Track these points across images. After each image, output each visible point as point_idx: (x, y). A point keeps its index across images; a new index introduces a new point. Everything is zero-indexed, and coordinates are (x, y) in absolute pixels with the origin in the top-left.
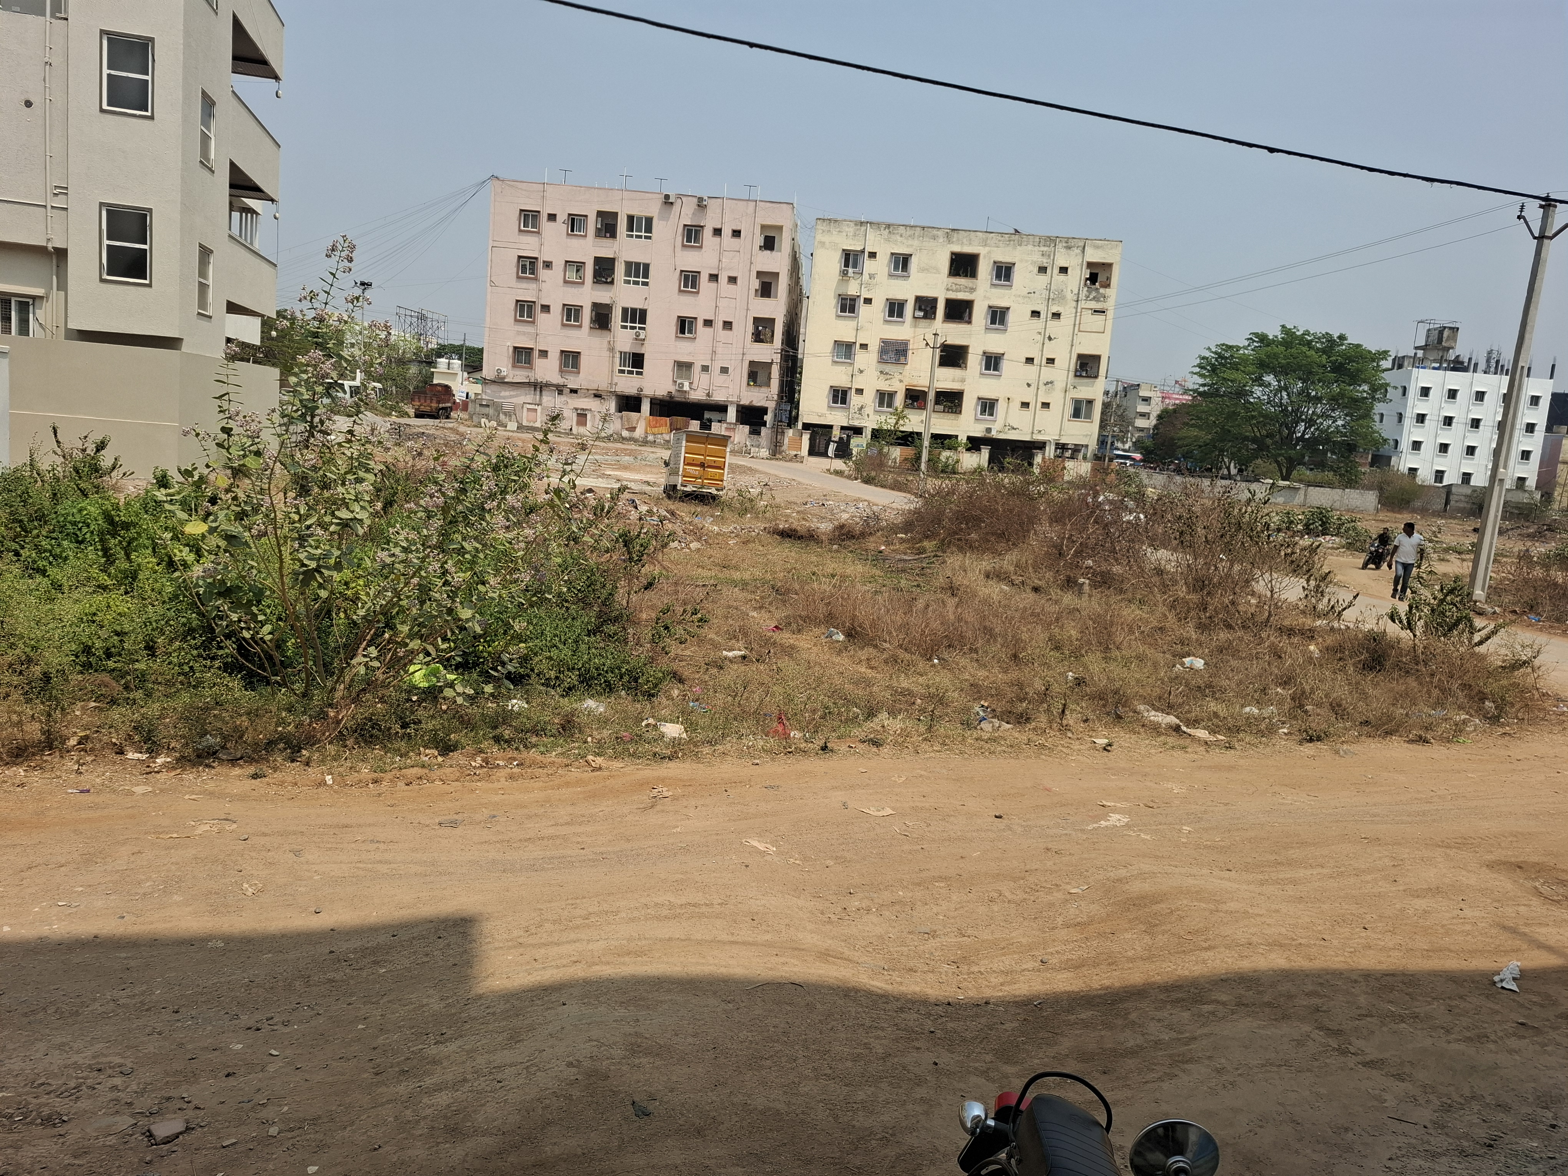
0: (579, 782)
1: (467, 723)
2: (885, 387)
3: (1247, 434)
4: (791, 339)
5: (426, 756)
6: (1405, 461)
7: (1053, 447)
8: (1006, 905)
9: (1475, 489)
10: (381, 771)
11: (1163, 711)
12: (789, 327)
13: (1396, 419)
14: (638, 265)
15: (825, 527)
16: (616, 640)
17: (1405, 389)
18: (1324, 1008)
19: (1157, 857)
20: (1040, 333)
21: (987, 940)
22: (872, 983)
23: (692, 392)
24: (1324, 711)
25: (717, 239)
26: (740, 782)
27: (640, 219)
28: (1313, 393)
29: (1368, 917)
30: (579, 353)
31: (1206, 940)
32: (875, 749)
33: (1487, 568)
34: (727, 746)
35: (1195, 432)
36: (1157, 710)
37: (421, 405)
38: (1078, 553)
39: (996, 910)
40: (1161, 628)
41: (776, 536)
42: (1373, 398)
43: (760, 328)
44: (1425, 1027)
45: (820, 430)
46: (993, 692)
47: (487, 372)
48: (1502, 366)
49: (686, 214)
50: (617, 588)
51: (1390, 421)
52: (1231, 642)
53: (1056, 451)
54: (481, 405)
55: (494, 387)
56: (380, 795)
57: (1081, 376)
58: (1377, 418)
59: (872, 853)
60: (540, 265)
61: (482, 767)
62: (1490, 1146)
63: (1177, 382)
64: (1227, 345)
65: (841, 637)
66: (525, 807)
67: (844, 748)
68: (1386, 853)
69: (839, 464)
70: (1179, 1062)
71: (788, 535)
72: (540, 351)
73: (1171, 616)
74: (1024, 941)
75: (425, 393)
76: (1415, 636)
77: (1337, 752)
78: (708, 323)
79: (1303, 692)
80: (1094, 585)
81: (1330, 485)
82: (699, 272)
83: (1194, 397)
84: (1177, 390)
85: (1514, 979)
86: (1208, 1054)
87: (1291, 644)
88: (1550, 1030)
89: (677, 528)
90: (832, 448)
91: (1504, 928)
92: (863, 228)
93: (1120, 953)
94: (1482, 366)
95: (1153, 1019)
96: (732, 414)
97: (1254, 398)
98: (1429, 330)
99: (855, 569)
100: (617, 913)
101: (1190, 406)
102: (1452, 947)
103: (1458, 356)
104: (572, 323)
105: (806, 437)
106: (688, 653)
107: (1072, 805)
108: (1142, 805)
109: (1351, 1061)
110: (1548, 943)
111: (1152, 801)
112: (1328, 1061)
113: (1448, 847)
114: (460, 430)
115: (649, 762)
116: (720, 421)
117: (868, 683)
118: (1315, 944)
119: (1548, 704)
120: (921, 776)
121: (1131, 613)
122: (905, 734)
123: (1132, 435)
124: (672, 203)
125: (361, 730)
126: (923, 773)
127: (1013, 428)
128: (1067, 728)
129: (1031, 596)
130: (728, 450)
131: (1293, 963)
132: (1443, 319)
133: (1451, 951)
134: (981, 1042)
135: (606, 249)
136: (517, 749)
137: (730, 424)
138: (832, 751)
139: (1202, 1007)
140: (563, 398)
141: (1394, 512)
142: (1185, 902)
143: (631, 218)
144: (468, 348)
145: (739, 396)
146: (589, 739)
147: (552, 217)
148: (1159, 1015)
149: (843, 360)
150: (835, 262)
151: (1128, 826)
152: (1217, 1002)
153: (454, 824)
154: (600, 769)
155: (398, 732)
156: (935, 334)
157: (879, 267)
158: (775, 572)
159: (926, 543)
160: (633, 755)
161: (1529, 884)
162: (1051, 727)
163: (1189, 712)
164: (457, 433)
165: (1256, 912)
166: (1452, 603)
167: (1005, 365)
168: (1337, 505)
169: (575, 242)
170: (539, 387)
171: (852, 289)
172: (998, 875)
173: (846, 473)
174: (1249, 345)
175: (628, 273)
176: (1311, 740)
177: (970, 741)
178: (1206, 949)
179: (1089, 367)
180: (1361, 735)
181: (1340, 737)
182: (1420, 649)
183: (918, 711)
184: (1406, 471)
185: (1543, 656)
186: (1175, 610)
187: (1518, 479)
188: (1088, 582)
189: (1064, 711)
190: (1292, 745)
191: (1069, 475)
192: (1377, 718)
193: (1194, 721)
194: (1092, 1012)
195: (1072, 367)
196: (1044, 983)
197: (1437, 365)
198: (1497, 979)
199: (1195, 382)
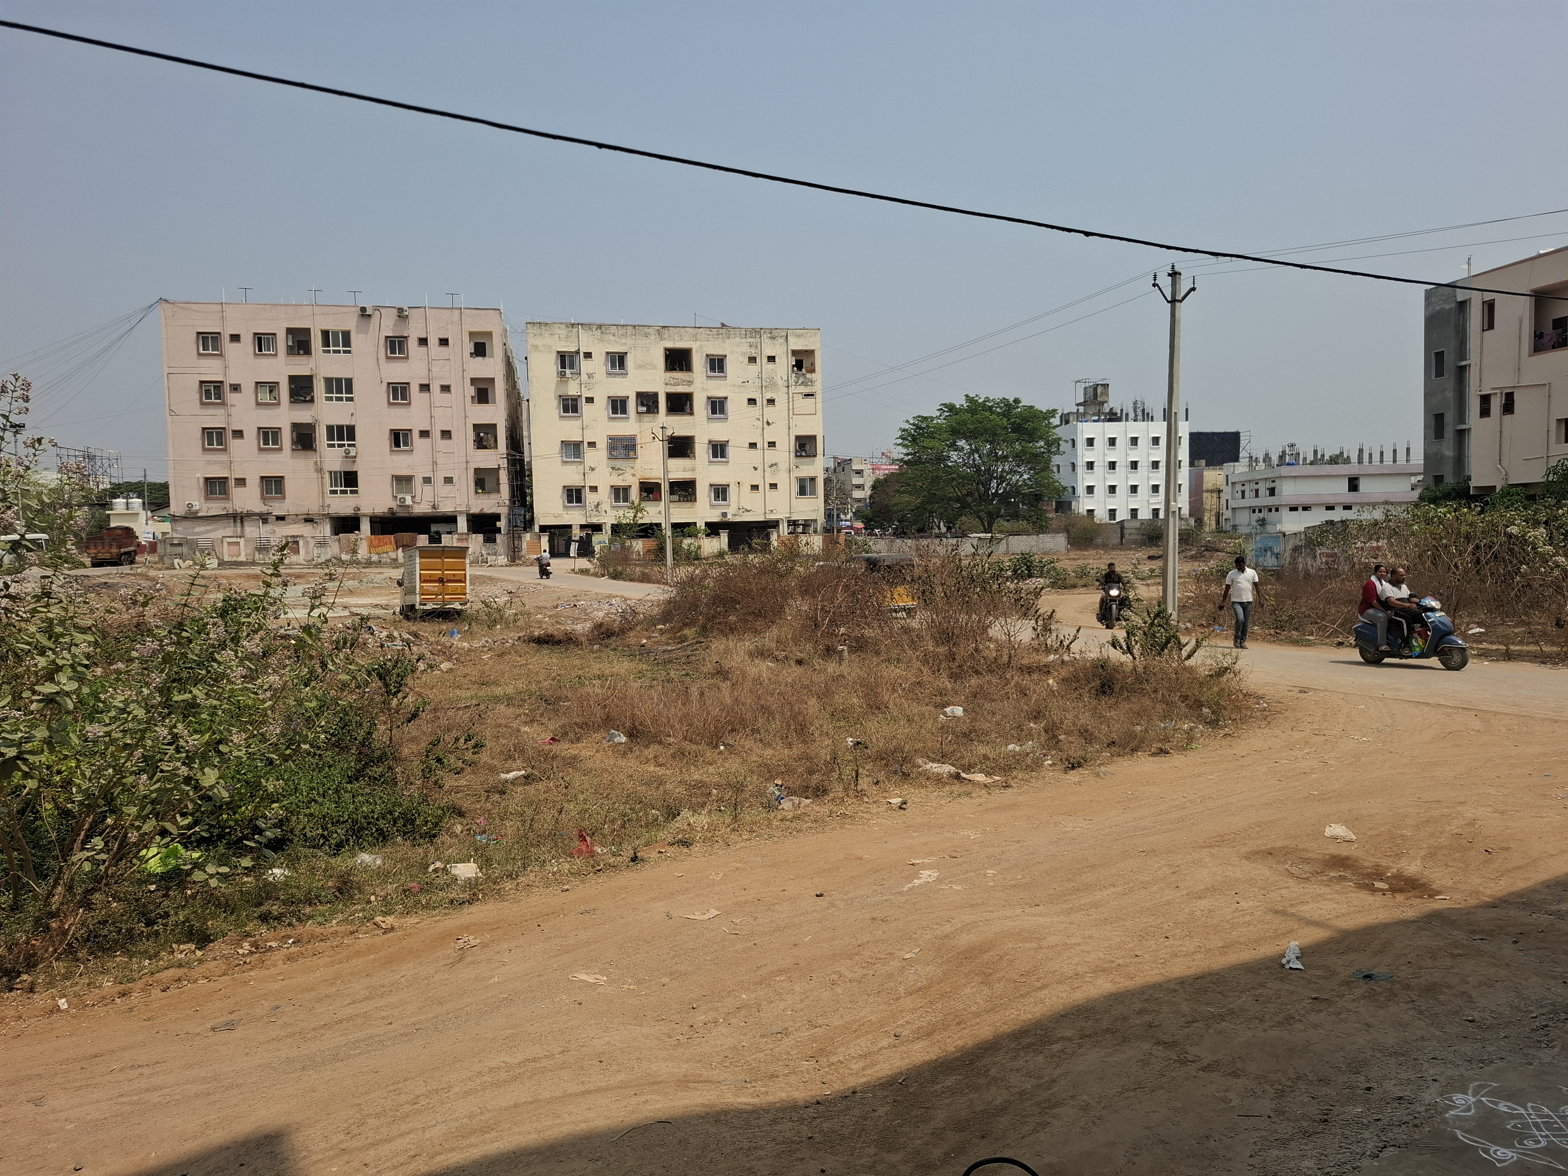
0: (371, 949)
1: (227, 906)
2: (619, 482)
3: (951, 495)
4: (515, 443)
5: (181, 952)
6: (1083, 505)
7: (786, 525)
8: (848, 985)
9: (1142, 522)
10: (128, 981)
11: (939, 761)
12: (511, 431)
13: (1070, 468)
14: (339, 380)
15: (582, 628)
16: (383, 782)
17: (1073, 441)
18: (1156, 1023)
19: (972, 906)
20: (758, 419)
21: (839, 1026)
22: (739, 1100)
23: (416, 506)
24: (1076, 739)
25: (423, 349)
26: (552, 913)
27: (336, 334)
28: (1000, 453)
29: (1165, 926)
30: (282, 477)
31: (1038, 980)
32: (685, 850)
33: (1174, 590)
34: (530, 876)
35: (906, 498)
36: (933, 761)
37: (99, 552)
38: (833, 622)
39: (840, 992)
40: (919, 682)
41: (532, 644)
42: (1049, 451)
43: (482, 434)
44: (1242, 1020)
45: (557, 531)
46: (783, 769)
47: (176, 507)
48: (1148, 414)
49: (388, 326)
50: (376, 725)
51: (1065, 470)
52: (982, 687)
53: (788, 528)
54: (172, 545)
55: (186, 524)
56: (131, 1010)
57: (801, 456)
58: (1055, 469)
59: (705, 960)
60: (227, 389)
61: (251, 953)
62: (1325, 1121)
63: (883, 454)
64: (922, 417)
65: (623, 739)
66: (312, 989)
67: (654, 855)
68: (1163, 862)
69: (583, 563)
70: (1047, 1108)
71: (545, 641)
72: (236, 479)
73: (925, 670)
74: (873, 1018)
75: (102, 539)
76: (1134, 658)
77: (1098, 775)
78: (424, 434)
79: (1054, 723)
80: (852, 650)
81: (1026, 533)
82: (408, 384)
83: (901, 466)
84: (884, 461)
85: (1297, 958)
86: (1070, 1093)
87: (1032, 681)
88: (1338, 999)
89: (424, 649)
90: (574, 547)
91: (1276, 912)
92: (575, 330)
93: (965, 1010)
94: (1132, 415)
95: (1012, 1070)
96: (462, 524)
97: (952, 462)
98: (1085, 388)
99: (623, 666)
100: (449, 1088)
101: (899, 474)
102: (1241, 940)
103: (1112, 409)
104: (271, 446)
105: (545, 540)
106: (463, 782)
107: (884, 869)
108: (946, 857)
109: (1192, 1069)
110: (1313, 918)
111: (954, 851)
112: (1173, 1074)
113: (1210, 847)
114: (150, 574)
115: (447, 911)
116: (449, 533)
117: (661, 782)
118: (1131, 962)
119: (1251, 702)
120: (737, 869)
121: (892, 672)
122: (713, 828)
123: (852, 506)
124: (369, 316)
125: (95, 937)
126: (738, 865)
127: (747, 511)
128: (863, 793)
129: (797, 671)
130: (467, 561)
131: (1118, 986)
132: (1096, 378)
133: (1241, 944)
134: (860, 1136)
135: (301, 367)
136: (290, 925)
137: (462, 534)
138: (642, 860)
139: (1051, 1047)
140: (268, 527)
141: (1081, 550)
142: (1011, 945)
143: (325, 334)
144: (150, 485)
145: (468, 505)
146: (373, 898)
147: (235, 338)
148: (1016, 1064)
149: (573, 459)
150: (551, 365)
151: (939, 880)
152: (1064, 1039)
153: (230, 1026)
154: (392, 929)
155: (143, 932)
156: (662, 428)
157: (596, 366)
158: (539, 682)
159: (686, 632)
160: (426, 907)
161: (1281, 868)
162: (848, 796)
163: (962, 757)
164: (148, 578)
165: (1073, 941)
166: (1160, 625)
167: (730, 451)
168: (1034, 550)
169: (264, 362)
170: (239, 518)
171: (572, 389)
172: (834, 955)
173: (592, 571)
174: (941, 415)
175: (329, 390)
176: (1073, 768)
177: (775, 823)
178: (1041, 988)
179: (807, 448)
180: (1112, 755)
181: (1095, 760)
182: (1140, 669)
183: (717, 802)
184: (1085, 513)
185: (1239, 662)
186: (928, 664)
187: (1180, 509)
188: (846, 648)
189: (857, 777)
190: (1059, 775)
191: (805, 549)
192: (1120, 738)
193: (969, 765)
194: (954, 1077)
195: (792, 449)
196: (903, 1058)
197: (1096, 418)
198: (1284, 961)
199: (899, 452)
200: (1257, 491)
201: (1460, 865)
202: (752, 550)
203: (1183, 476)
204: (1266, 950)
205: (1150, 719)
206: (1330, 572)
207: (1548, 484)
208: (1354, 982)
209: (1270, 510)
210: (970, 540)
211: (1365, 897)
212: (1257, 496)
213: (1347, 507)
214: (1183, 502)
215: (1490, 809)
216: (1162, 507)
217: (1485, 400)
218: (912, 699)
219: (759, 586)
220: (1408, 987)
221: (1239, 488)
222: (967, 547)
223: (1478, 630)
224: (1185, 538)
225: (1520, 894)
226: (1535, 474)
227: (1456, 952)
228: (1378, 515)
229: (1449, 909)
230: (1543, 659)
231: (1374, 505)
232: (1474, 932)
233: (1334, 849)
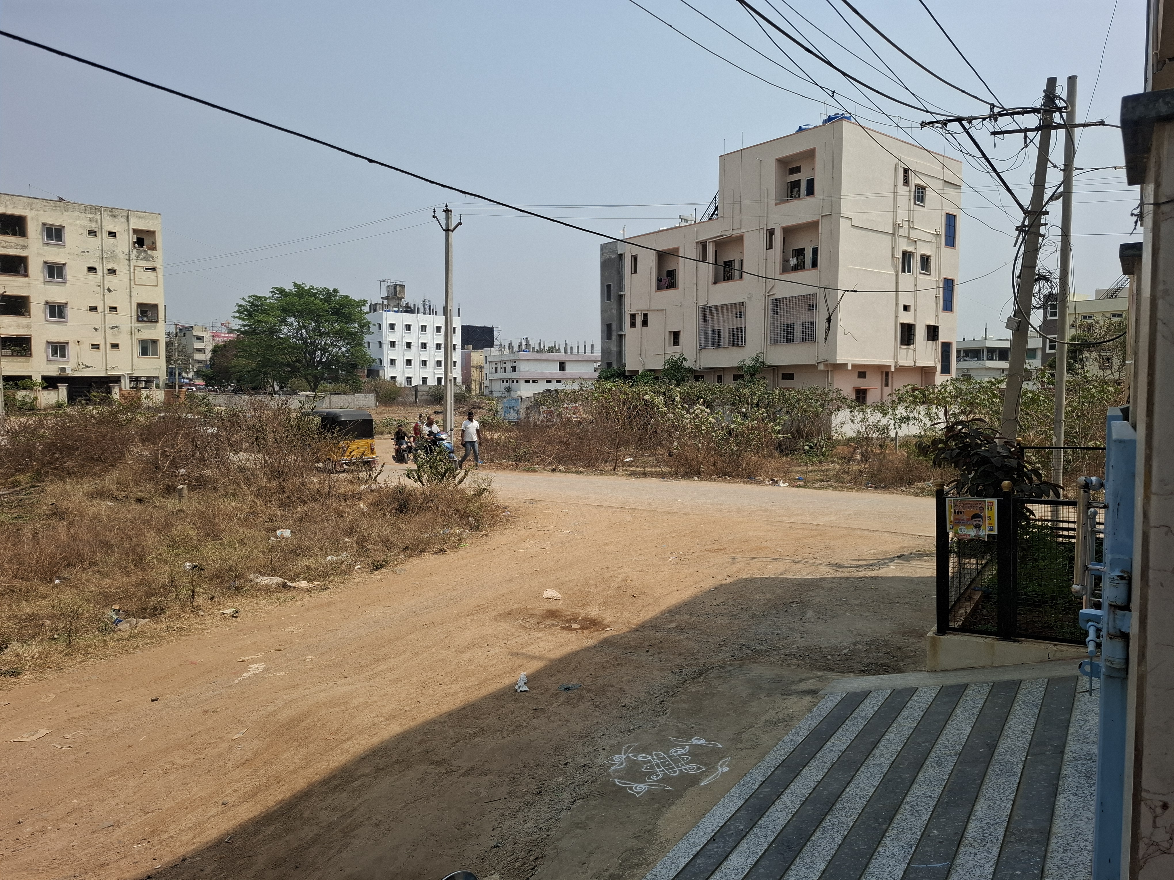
3: (283, 361)
6: (388, 373)
7: (128, 381)
8: (180, 771)
9: (430, 387)
11: (269, 575)
13: (378, 345)
17: (380, 325)
18: (431, 749)
19: (293, 687)
20: (99, 286)
21: (171, 807)
24: (380, 547)
28: (323, 330)
29: (440, 676)
31: (344, 735)
32: (13, 679)
35: (244, 361)
36: (263, 575)
38: (173, 464)
39: (173, 778)
40: (253, 512)
42: (362, 331)
44: (490, 734)
46: (121, 595)
48: (433, 310)
51: (374, 346)
52: (307, 513)
53: (130, 384)
57: (143, 321)
58: (366, 345)
59: (34, 777)
62: (540, 792)
63: (222, 324)
64: (257, 296)
68: (440, 630)
70: (349, 832)
73: (258, 502)
74: (203, 794)
76: (423, 485)
77: (395, 572)
79: (363, 536)
80: (191, 488)
81: (344, 392)
83: (238, 335)
84: (223, 330)
85: (525, 683)
86: (367, 816)
87: (347, 505)
88: (549, 707)
91: (512, 654)
93: (284, 770)
94: (422, 309)
95: (322, 809)
97: (283, 334)
98: (388, 286)
101: (236, 342)
102: (490, 677)
103: (407, 304)
107: (217, 669)
108: (272, 651)
109: (455, 777)
110: (535, 655)
111: (280, 645)
112: (441, 784)
113: (472, 615)
118: (414, 708)
119: (500, 511)
120: (70, 689)
121: (230, 505)
122: (44, 656)
123: (193, 366)
126: (71, 685)
127: (87, 367)
128: (198, 608)
129: (138, 508)
131: (405, 727)
132: (396, 280)
133: (490, 680)
139: (353, 784)
141: (387, 406)
142: (323, 712)
148: (325, 804)
151: (265, 670)
152: (363, 775)
159: (19, 477)
161: (516, 623)
162: (184, 612)
163: (289, 570)
165: (372, 700)
166: (441, 461)
167: (69, 312)
168: (351, 406)
172: (168, 748)
174: (273, 296)
176: (377, 569)
177: (112, 643)
178: (346, 741)
179: (149, 314)
180: (406, 557)
181: (394, 562)
182: (427, 493)
183: (50, 631)
184: (390, 379)
185: (493, 484)
186: (261, 497)
187: (455, 379)
188: (185, 487)
189: (193, 595)
190: (365, 575)
191: (146, 401)
192: (412, 543)
193: (294, 576)
194: (274, 826)
195: (134, 314)
196: (229, 821)
197: (396, 309)
198: (517, 687)
199: (237, 324)
200: (505, 368)
201: (619, 606)
202: (90, 402)
203: (457, 356)
204: (506, 682)
205: (433, 529)
206: (549, 424)
207: (666, 370)
208: (558, 693)
209: (513, 382)
210: (297, 397)
211: (567, 636)
212: (505, 372)
213: (559, 381)
214: (457, 373)
215: (635, 570)
216: (442, 376)
217: (633, 316)
218: (247, 526)
219: (98, 434)
220: (590, 691)
221: (494, 365)
222: (295, 403)
223: (630, 459)
224: (459, 399)
225: (650, 621)
226: (658, 365)
227: (616, 663)
228: (576, 386)
229: (613, 636)
230: (662, 476)
231: (573, 380)
232: (626, 649)
233: (550, 606)
